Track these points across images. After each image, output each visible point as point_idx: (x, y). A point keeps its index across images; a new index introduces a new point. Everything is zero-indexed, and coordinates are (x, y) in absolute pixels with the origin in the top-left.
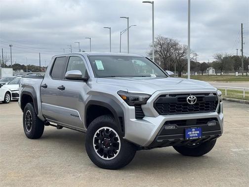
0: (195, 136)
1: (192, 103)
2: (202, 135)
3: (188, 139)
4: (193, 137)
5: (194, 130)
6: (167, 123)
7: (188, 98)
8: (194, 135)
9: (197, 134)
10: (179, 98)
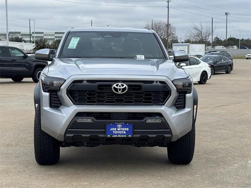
0: (122, 134)
1: (120, 92)
2: (134, 133)
3: (109, 136)
4: (118, 134)
5: (119, 126)
6: (79, 114)
7: (115, 85)
8: (120, 132)
9: (126, 131)
10: (100, 86)
